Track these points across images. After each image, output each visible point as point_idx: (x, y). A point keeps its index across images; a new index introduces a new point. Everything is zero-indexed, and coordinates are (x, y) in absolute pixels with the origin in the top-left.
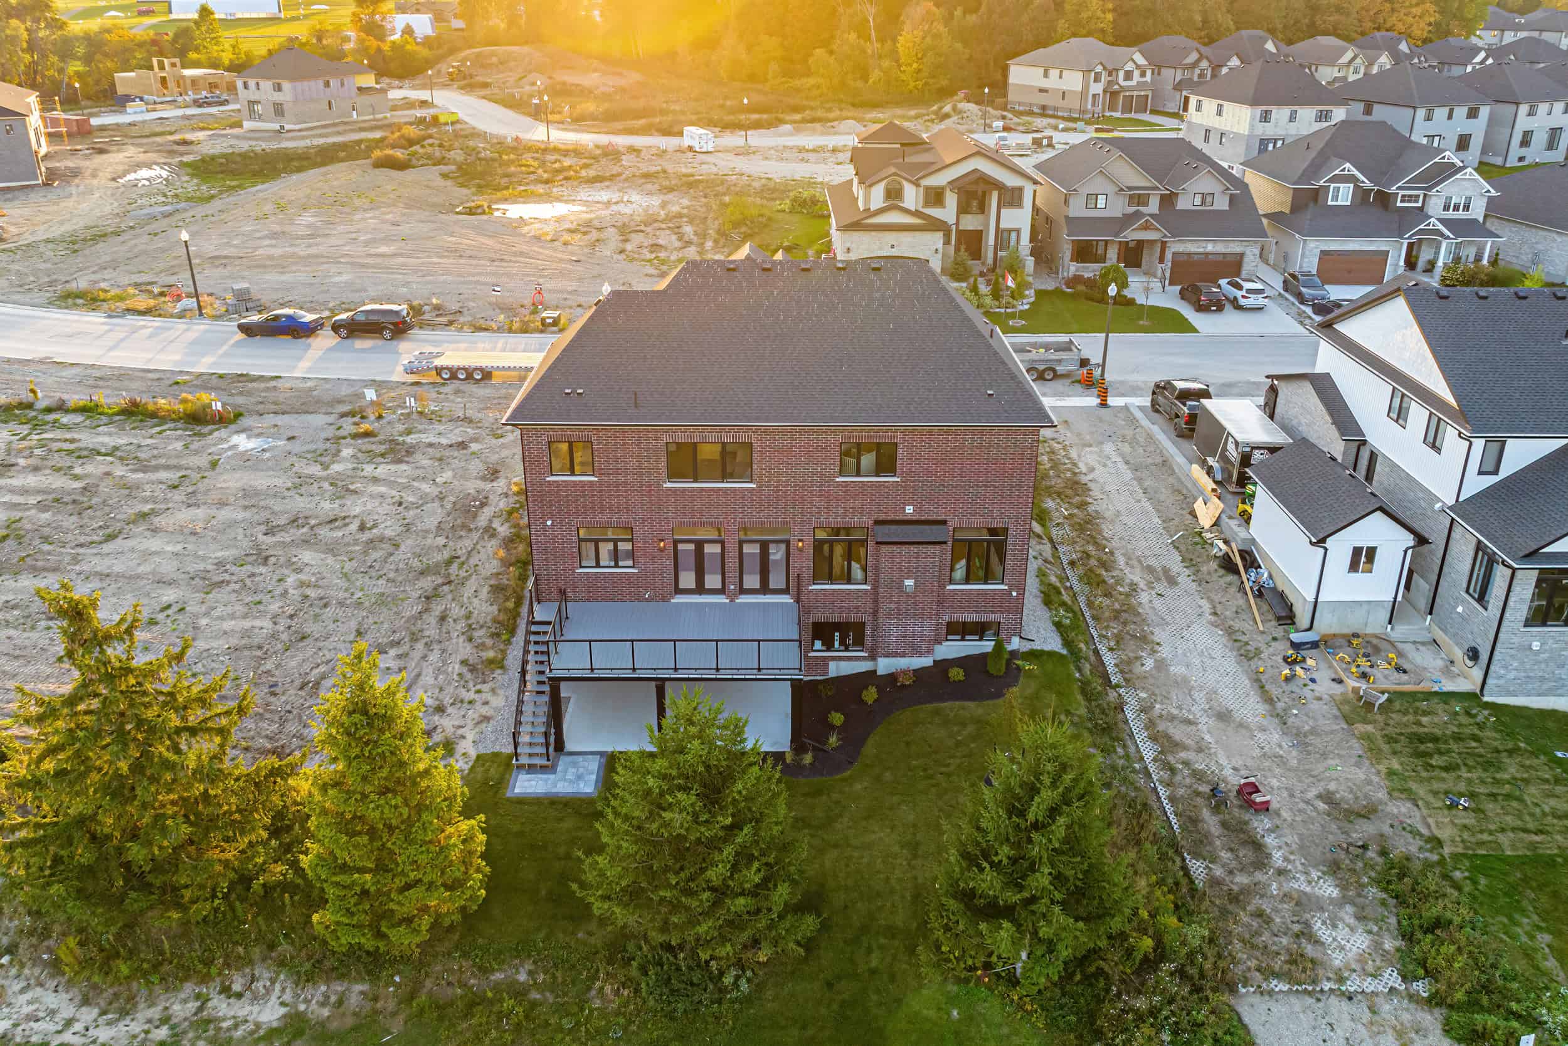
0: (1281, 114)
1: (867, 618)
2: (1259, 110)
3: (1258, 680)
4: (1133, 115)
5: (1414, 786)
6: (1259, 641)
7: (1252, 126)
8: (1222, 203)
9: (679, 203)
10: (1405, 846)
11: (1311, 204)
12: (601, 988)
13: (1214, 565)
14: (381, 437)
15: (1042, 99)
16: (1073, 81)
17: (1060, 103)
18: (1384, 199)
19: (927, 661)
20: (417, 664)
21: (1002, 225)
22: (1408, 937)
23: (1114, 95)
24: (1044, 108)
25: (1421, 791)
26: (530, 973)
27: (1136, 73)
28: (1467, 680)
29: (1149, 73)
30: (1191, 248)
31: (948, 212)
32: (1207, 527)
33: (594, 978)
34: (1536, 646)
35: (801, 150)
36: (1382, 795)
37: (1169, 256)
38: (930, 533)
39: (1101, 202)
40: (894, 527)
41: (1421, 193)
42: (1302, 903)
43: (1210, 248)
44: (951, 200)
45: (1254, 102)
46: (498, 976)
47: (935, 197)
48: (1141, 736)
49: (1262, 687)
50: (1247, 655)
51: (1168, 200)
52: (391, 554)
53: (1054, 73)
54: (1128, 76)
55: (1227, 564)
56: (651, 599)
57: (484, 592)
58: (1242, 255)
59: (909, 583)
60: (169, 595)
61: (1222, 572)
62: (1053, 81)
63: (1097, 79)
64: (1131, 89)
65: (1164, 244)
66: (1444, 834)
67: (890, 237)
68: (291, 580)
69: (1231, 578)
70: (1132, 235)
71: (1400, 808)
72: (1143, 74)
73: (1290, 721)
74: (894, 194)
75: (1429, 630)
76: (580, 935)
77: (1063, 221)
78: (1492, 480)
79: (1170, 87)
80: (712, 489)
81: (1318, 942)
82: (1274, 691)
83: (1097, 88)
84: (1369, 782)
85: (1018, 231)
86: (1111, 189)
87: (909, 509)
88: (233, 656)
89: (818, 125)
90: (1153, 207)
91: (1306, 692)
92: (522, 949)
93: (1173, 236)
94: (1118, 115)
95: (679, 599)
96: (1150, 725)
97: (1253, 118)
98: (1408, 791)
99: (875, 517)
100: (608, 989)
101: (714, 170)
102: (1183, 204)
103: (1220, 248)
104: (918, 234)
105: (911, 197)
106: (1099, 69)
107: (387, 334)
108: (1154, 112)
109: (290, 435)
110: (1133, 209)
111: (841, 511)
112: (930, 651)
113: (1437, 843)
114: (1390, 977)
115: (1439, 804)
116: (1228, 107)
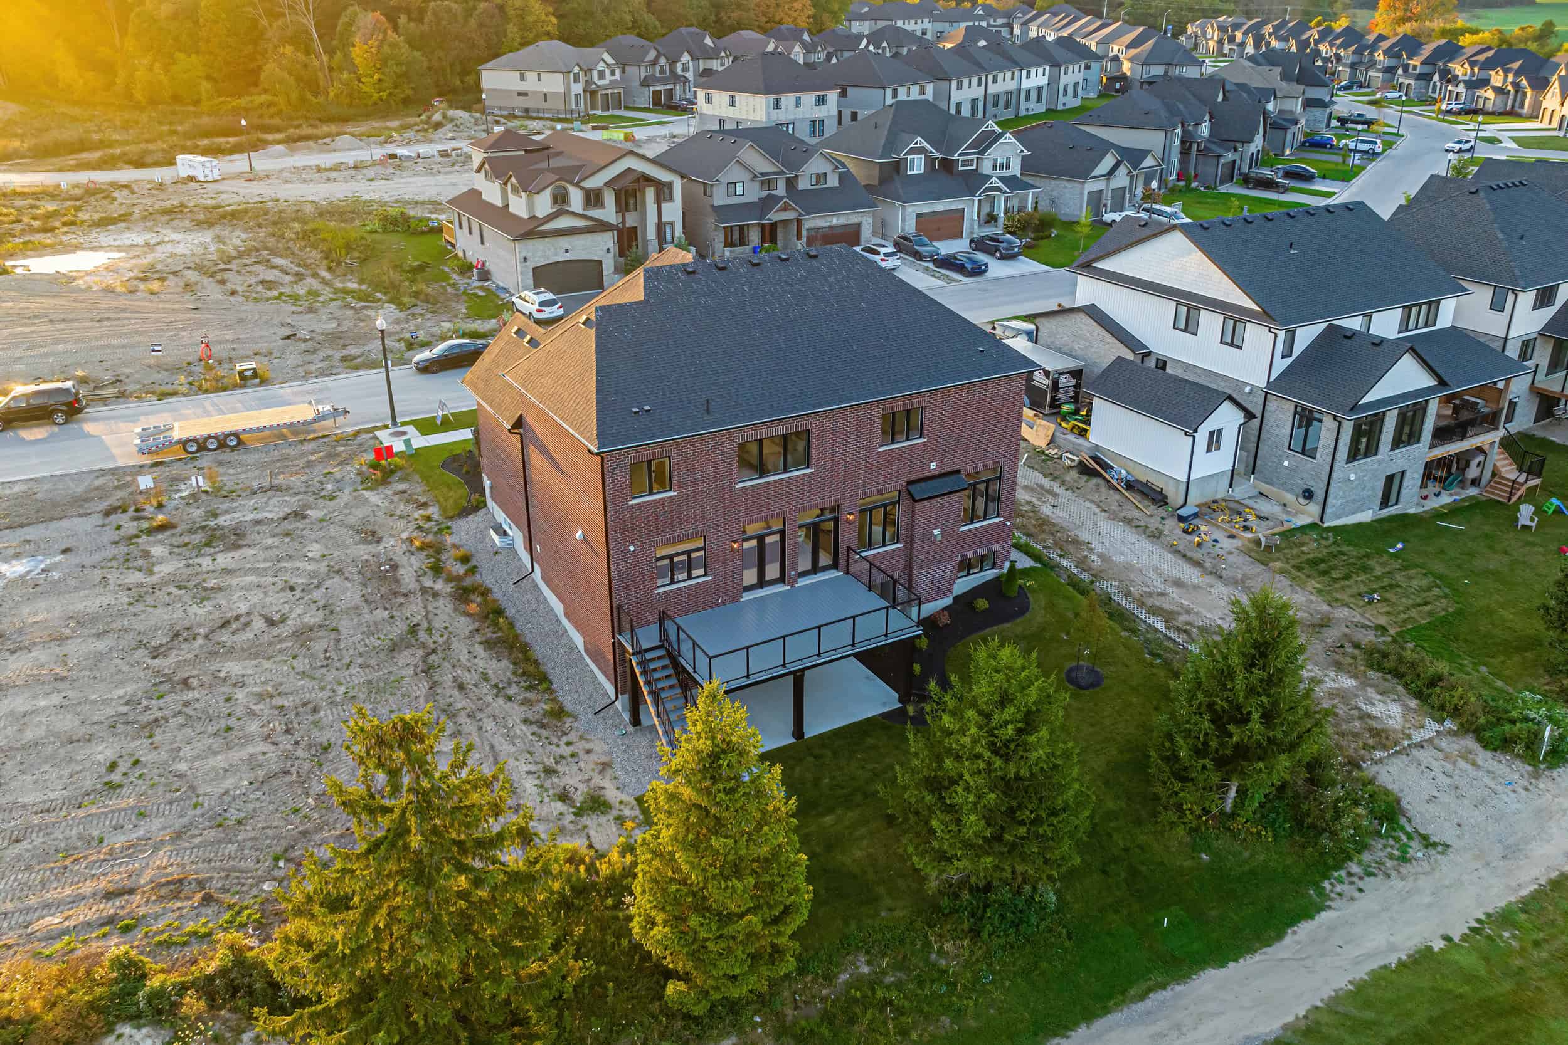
0: (788, 100)
1: (900, 575)
2: (772, 98)
3: (1178, 552)
4: (610, 112)
5: (1338, 596)
6: (1154, 523)
7: (768, 113)
8: (833, 181)
9: (237, 238)
10: (1368, 638)
11: (896, 177)
12: (941, 948)
13: (1074, 474)
14: (182, 527)
15: (523, 102)
16: (553, 83)
17: (544, 105)
18: (947, 165)
19: (947, 601)
20: (480, 737)
21: (664, 220)
22: (1419, 695)
23: (593, 93)
24: (527, 110)
25: (1345, 597)
26: (869, 963)
27: (608, 72)
28: (1308, 514)
29: (618, 72)
30: (821, 223)
31: (609, 212)
32: (1044, 446)
33: (927, 945)
34: (1352, 477)
35: (319, 170)
36: (1325, 608)
37: (804, 233)
38: (950, 483)
39: (739, 191)
40: (923, 484)
41: (974, 157)
42: (1342, 695)
43: (835, 221)
44: (609, 199)
45: (767, 92)
46: (843, 977)
47: (593, 198)
48: (1143, 615)
49: (1184, 556)
50: (1156, 536)
51: (791, 183)
52: (339, 640)
53: (531, 76)
54: (602, 75)
55: (1084, 469)
56: (724, 603)
57: (479, 650)
58: (859, 225)
59: (937, 532)
60: (103, 752)
61: (1085, 478)
62: (531, 83)
63: (576, 80)
64: (606, 87)
65: (799, 222)
66: (1382, 621)
67: (564, 242)
68: (240, 695)
69: (1095, 481)
70: (774, 216)
71: (1342, 613)
72: (613, 73)
73: (1224, 573)
74: (560, 198)
75: (1255, 487)
76: (883, 914)
77: (709, 209)
78: (1289, 360)
79: (637, 84)
80: (776, 482)
81: (1375, 718)
82: (1197, 555)
83: (577, 88)
84: (1311, 601)
85: (672, 223)
86: (746, 176)
87: (933, 465)
88: (265, 789)
89: (311, 143)
90: (781, 190)
91: (1217, 550)
92: (847, 946)
93: (808, 214)
94: (599, 113)
95: (747, 597)
96: (1142, 605)
97: (768, 107)
98: (1337, 600)
99: (908, 478)
100: (947, 946)
101: (237, 199)
102: (804, 184)
103: (843, 221)
104: (589, 236)
105: (576, 200)
106: (576, 69)
107: (59, 418)
108: (627, 108)
109: (64, 547)
110: (764, 194)
111: (881, 479)
112: (950, 590)
113: (1383, 629)
114: (1432, 727)
115: (1361, 603)
116: (739, 97)
